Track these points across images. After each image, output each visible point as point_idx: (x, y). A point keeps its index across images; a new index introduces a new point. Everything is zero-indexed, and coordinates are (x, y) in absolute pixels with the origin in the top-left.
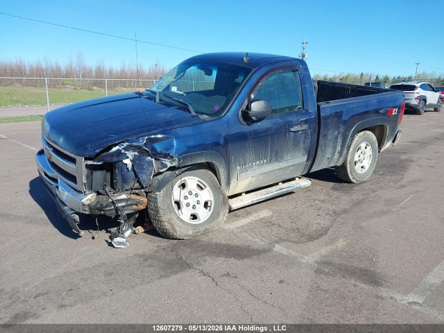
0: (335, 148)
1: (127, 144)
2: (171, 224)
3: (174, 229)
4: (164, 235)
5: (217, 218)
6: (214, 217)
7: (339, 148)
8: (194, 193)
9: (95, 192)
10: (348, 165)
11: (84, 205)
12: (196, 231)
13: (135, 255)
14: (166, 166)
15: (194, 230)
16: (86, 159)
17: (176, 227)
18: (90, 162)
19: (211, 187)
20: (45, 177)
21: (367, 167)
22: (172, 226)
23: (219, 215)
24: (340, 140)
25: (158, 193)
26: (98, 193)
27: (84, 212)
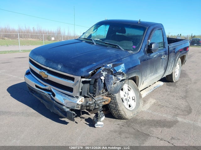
0: (171, 66)
1: (104, 68)
2: (124, 111)
3: (125, 114)
4: (120, 117)
5: (139, 106)
6: (138, 105)
8: (127, 93)
9: (83, 96)
10: (173, 74)
11: (78, 104)
12: (134, 114)
13: (111, 131)
14: (120, 79)
15: (132, 113)
16: (82, 77)
17: (126, 112)
18: (84, 79)
19: (133, 89)
20: (36, 88)
21: (178, 74)
22: (125, 112)
23: (139, 104)
24: (173, 63)
25: (116, 95)
26: (85, 97)
27: (77, 109)
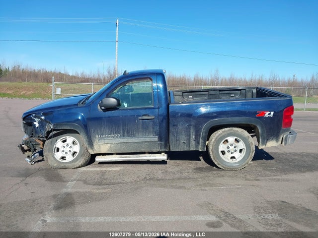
0: (189, 136)
7: (193, 137)
15: (58, 164)
19: (80, 145)
